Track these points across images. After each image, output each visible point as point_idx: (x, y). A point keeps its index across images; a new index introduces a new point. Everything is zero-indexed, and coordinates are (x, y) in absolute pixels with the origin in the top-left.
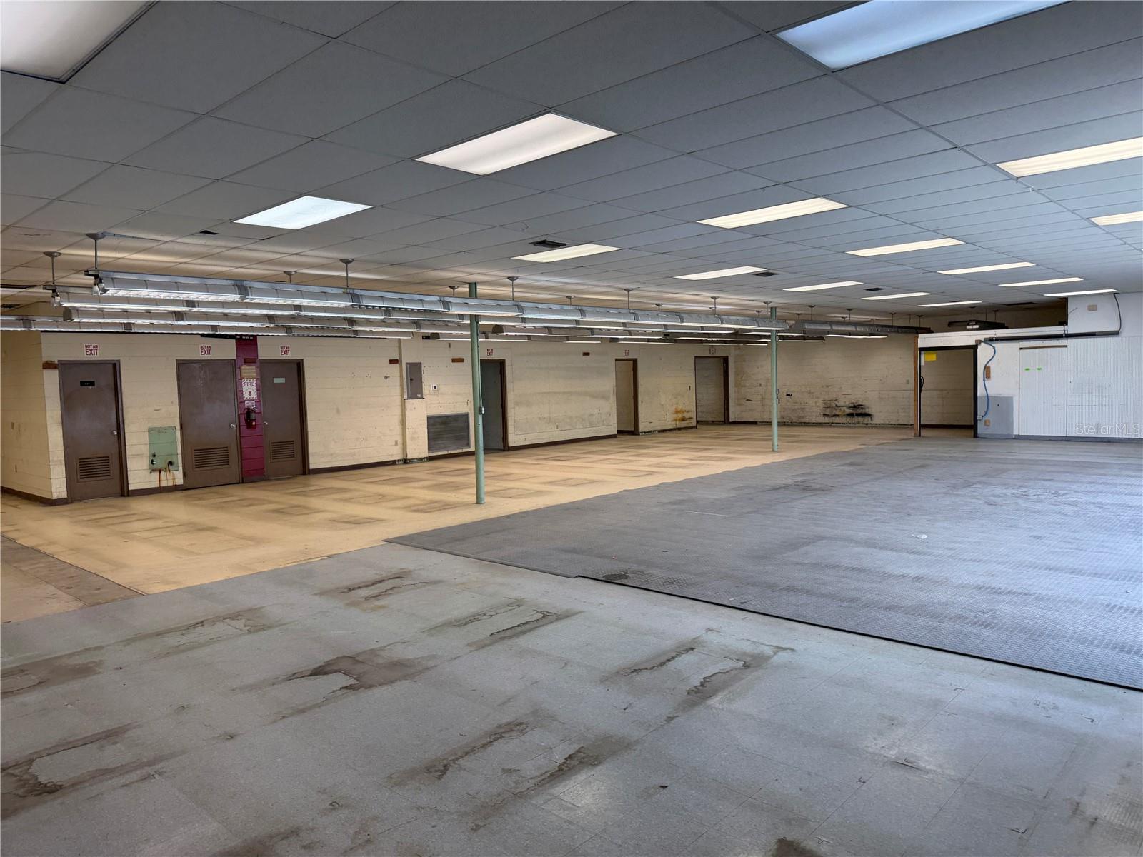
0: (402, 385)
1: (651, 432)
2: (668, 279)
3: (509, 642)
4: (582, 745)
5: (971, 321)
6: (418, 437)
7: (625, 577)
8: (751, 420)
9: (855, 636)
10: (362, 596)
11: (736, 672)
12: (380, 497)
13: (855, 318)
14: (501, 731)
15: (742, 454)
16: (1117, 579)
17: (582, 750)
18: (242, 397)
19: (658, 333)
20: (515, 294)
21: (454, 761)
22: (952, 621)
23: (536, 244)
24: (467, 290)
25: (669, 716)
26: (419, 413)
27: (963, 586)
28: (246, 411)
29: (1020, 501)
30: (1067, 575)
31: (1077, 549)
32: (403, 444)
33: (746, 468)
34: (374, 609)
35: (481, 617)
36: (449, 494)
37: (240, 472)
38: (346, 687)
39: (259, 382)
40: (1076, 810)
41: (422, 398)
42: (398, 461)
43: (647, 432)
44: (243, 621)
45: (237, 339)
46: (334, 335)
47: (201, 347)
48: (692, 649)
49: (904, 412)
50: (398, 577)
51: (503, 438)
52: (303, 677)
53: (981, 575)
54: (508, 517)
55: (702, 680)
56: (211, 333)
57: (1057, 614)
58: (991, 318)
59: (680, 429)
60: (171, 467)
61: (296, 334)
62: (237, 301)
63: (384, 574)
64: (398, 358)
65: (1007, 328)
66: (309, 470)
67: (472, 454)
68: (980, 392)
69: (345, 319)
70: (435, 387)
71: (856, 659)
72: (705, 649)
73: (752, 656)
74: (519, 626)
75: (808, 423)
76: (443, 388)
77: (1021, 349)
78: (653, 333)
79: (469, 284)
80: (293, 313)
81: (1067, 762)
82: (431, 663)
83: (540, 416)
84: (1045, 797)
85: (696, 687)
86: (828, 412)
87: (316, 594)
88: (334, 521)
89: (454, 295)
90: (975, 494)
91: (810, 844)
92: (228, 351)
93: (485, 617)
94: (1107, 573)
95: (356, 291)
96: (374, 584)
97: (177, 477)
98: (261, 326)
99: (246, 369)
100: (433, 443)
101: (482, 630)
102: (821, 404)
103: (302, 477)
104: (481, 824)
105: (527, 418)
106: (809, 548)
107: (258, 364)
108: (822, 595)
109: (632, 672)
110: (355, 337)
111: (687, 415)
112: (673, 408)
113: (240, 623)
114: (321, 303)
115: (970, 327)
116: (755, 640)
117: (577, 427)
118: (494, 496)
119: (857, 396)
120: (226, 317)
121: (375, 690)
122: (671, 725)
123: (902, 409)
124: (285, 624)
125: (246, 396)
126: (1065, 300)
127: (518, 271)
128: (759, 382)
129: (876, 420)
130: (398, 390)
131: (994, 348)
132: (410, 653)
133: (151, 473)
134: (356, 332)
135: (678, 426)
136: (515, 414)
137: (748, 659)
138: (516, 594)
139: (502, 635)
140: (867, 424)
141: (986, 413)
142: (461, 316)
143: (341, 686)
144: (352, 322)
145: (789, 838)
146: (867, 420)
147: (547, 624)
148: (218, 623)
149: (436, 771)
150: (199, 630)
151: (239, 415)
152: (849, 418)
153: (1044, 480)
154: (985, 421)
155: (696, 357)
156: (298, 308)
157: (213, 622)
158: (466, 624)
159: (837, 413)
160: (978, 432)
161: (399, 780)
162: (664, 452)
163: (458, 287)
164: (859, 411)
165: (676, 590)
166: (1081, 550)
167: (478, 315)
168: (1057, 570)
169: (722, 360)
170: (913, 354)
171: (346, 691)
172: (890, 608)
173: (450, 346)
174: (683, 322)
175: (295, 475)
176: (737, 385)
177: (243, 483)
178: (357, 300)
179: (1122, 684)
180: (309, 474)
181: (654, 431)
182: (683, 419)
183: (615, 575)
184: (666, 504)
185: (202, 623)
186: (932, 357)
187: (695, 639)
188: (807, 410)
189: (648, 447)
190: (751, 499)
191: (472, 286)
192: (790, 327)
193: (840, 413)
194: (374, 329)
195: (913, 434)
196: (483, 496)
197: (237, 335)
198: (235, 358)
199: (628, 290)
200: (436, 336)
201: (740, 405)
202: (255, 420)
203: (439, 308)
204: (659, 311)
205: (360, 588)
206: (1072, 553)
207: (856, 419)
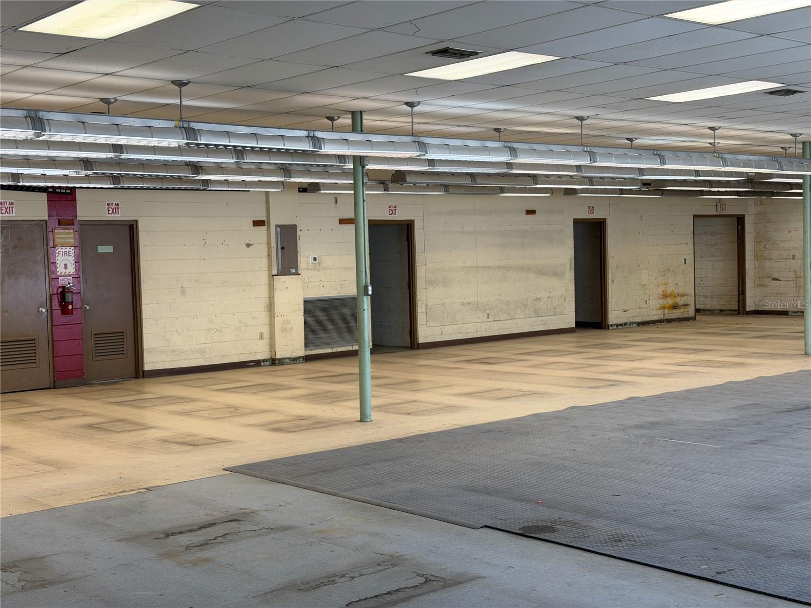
0: (269, 256)
1: (625, 324)
6: (291, 328)
7: (551, 529)
10: (182, 544)
12: (233, 410)
15: (758, 357)
18: (55, 272)
19: (633, 181)
20: (415, 126)
23: (435, 53)
24: (350, 121)
26: (293, 295)
28: (60, 290)
32: (271, 337)
33: (761, 377)
34: (195, 564)
35: (337, 579)
36: (325, 407)
37: (52, 374)
39: (78, 251)
41: (297, 274)
42: (264, 361)
43: (621, 325)
44: (18, 574)
45: (48, 193)
46: (177, 187)
50: (235, 519)
51: (411, 331)
54: (400, 440)
56: (12, 183)
59: (669, 321)
61: (126, 185)
62: (31, 139)
63: (217, 515)
64: (264, 219)
66: (143, 371)
67: (354, 354)
70: (315, 259)
74: (389, 593)
76: (327, 261)
78: (625, 181)
79: (353, 113)
80: (112, 155)
83: (462, 300)
87: (121, 540)
88: (165, 441)
89: (333, 129)
92: (37, 209)
93: (343, 579)
95: (193, 125)
96: (200, 528)
98: (75, 174)
99: (61, 234)
100: (310, 337)
101: (337, 598)
103: (132, 384)
105: (444, 304)
107: (77, 226)
110: (204, 190)
111: (680, 301)
112: (660, 291)
113: (13, 577)
114: (144, 141)
117: (517, 316)
118: (387, 412)
120: (27, 161)
124: (72, 580)
125: (60, 270)
127: (417, 94)
128: (792, 253)
130: (264, 263)
134: (206, 182)
135: (667, 317)
136: (428, 297)
138: (390, 549)
139: (363, 605)
142: (342, 158)
144: (197, 168)
147: (428, 593)
151: (50, 295)
155: (695, 216)
156: (117, 148)
158: (317, 587)
162: (640, 354)
163: (339, 117)
165: (624, 552)
167: (364, 157)
169: (735, 219)
173: (336, 202)
174: (664, 164)
175: (124, 378)
176: (758, 257)
177: (54, 388)
178: (192, 136)
180: (143, 377)
181: (632, 323)
182: (675, 307)
183: (538, 526)
184: (630, 427)
189: (619, 347)
190: (758, 423)
191: (357, 115)
194: (231, 178)
196: (368, 411)
197: (48, 187)
198: (46, 218)
199: (581, 119)
200: (313, 188)
201: (762, 286)
202: (72, 303)
203: (307, 146)
204: (631, 146)
205: (181, 533)
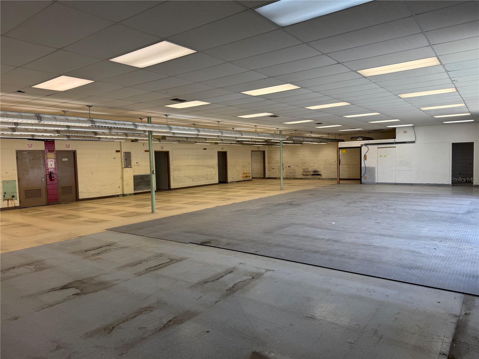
0: (121, 162)
1: (233, 182)
2: (234, 117)
3: (153, 272)
4: (176, 315)
5: (359, 137)
6: (129, 185)
7: (210, 242)
8: (274, 177)
9: (300, 264)
10: (91, 254)
11: (248, 281)
12: (109, 211)
13: (313, 135)
14: (141, 311)
15: (269, 191)
16: (406, 239)
17: (176, 318)
18: (47, 167)
19: (234, 141)
20: (168, 122)
21: (117, 325)
22: (339, 257)
23: (173, 100)
24: (147, 120)
25: (216, 301)
26: (129, 174)
27: (346, 243)
28: (50, 173)
29: (374, 209)
30: (387, 237)
31: (393, 227)
32: (122, 188)
33: (269, 196)
34: (95, 260)
35: (143, 262)
36: (140, 209)
37: (47, 200)
38: (75, 294)
39: (55, 160)
40: (375, 333)
41: (131, 167)
42: (120, 195)
43: (231, 182)
44: (34, 266)
45: (45, 141)
46: (90, 139)
47: (28, 145)
48: (232, 272)
49: (334, 174)
50: (109, 245)
51: (168, 185)
52: (56, 290)
53: (353, 238)
54: (164, 218)
55: (234, 285)
56: (31, 138)
57: (380, 253)
58: (367, 136)
60: (13, 198)
61: (72, 139)
62: (37, 123)
63: (103, 244)
64: (120, 150)
65: (373, 140)
66: (79, 199)
67: (149, 192)
68: (363, 165)
69: (93, 132)
70: (137, 163)
71: (298, 273)
72: (237, 271)
73: (256, 274)
74: (159, 265)
75: (297, 178)
76: (141, 163)
77: (378, 148)
78: (232, 140)
79: (148, 117)
80: (66, 129)
81: (375, 313)
82: (116, 282)
83: (184, 175)
84: (364, 328)
85: (230, 288)
86: (304, 174)
87: (70, 253)
88: (86, 221)
89: (141, 122)
90: (357, 206)
91: (266, 353)
92: (41, 146)
93: (145, 262)
94: (402, 236)
95: (93, 119)
96: (97, 249)
97: (17, 203)
98: (54, 135)
99: (50, 155)
100: (136, 187)
101: (142, 268)
102: (302, 170)
103: (75, 203)
104: (124, 352)
105: (179, 176)
106: (287, 228)
107: (55, 152)
108: (289, 248)
109: (204, 283)
110: (99, 141)
111: (248, 175)
112: (242, 172)
113: (32, 267)
114: (77, 124)
115: (359, 139)
116: (258, 267)
117: (201, 180)
118: (160, 210)
119: (315, 167)
120: (37, 131)
121: (88, 295)
122: (217, 305)
123: (333, 172)
124: (53, 267)
125: (49, 166)
126: (395, 129)
127: (168, 112)
128: (277, 161)
129: (323, 177)
130: (120, 164)
131: (368, 148)
132: (107, 278)
133: (3, 201)
134: (99, 138)
135: (244, 180)
136: (174, 174)
137: (254, 275)
138: (160, 251)
139: (151, 269)
140: (319, 178)
141: (365, 174)
142: (145, 131)
143: (73, 294)
144: (96, 133)
145: (257, 351)
146: (319, 177)
147: (172, 264)
148: (22, 267)
149: (109, 330)
150: (12, 270)
151: (46, 175)
152: (312, 176)
153: (385, 200)
154: (365, 177)
155: (252, 151)
156: (68, 127)
157: (19, 267)
158: (136, 265)
159: (308, 174)
160: (362, 181)
161: (90, 335)
163: (143, 119)
164: (316, 173)
165: (230, 248)
166: (394, 227)
167: (152, 131)
168: (384, 235)
169: (262, 152)
170: (336, 150)
171: (74, 296)
172: (315, 252)
173: (143, 145)
174: (242, 136)
175: (72, 201)
176: (269, 163)
177: (48, 205)
178: (93, 123)
179: (401, 281)
180: (79, 201)
181: (234, 182)
182: (247, 177)
183: (206, 242)
184: (233, 212)
185: (14, 268)
186: (344, 151)
187: (234, 268)
188: (296, 173)
189: (231, 188)
190: (268, 209)
191: (149, 118)
192: (287, 139)
193: (309, 174)
195: (337, 182)
196: (154, 209)
197: (45, 139)
198: (44, 149)
199: (219, 122)
200: (136, 140)
201: (270, 171)
202: (54, 177)
203: (133, 127)
204: (233, 130)
205: (91, 250)
206: (390, 229)
207: (315, 176)
